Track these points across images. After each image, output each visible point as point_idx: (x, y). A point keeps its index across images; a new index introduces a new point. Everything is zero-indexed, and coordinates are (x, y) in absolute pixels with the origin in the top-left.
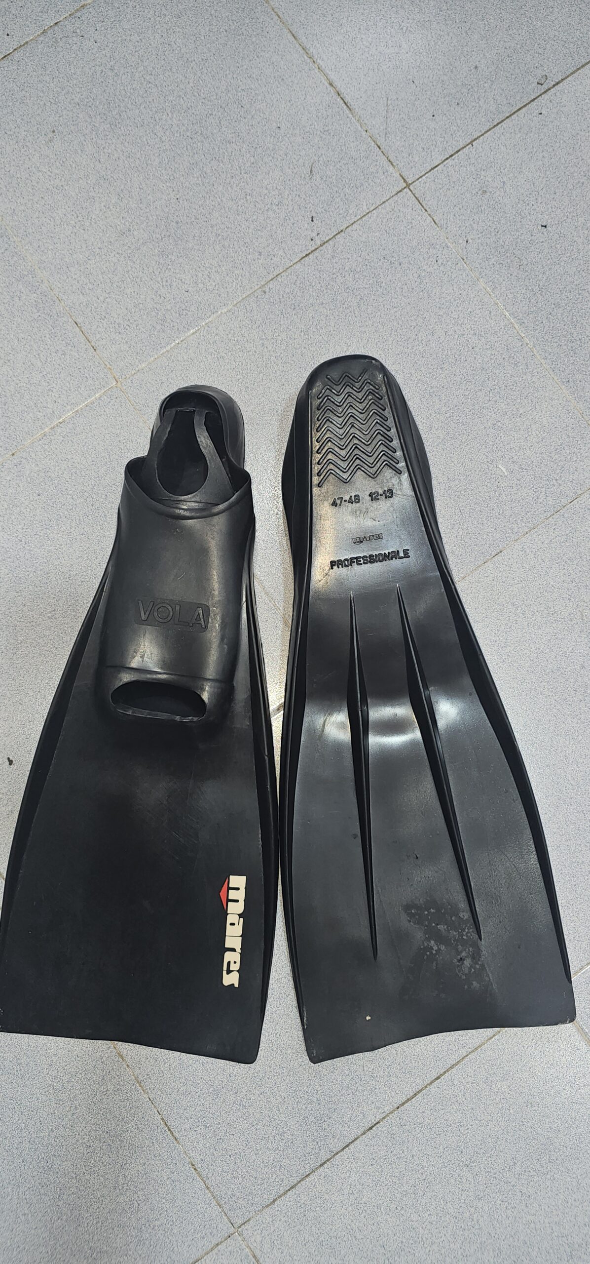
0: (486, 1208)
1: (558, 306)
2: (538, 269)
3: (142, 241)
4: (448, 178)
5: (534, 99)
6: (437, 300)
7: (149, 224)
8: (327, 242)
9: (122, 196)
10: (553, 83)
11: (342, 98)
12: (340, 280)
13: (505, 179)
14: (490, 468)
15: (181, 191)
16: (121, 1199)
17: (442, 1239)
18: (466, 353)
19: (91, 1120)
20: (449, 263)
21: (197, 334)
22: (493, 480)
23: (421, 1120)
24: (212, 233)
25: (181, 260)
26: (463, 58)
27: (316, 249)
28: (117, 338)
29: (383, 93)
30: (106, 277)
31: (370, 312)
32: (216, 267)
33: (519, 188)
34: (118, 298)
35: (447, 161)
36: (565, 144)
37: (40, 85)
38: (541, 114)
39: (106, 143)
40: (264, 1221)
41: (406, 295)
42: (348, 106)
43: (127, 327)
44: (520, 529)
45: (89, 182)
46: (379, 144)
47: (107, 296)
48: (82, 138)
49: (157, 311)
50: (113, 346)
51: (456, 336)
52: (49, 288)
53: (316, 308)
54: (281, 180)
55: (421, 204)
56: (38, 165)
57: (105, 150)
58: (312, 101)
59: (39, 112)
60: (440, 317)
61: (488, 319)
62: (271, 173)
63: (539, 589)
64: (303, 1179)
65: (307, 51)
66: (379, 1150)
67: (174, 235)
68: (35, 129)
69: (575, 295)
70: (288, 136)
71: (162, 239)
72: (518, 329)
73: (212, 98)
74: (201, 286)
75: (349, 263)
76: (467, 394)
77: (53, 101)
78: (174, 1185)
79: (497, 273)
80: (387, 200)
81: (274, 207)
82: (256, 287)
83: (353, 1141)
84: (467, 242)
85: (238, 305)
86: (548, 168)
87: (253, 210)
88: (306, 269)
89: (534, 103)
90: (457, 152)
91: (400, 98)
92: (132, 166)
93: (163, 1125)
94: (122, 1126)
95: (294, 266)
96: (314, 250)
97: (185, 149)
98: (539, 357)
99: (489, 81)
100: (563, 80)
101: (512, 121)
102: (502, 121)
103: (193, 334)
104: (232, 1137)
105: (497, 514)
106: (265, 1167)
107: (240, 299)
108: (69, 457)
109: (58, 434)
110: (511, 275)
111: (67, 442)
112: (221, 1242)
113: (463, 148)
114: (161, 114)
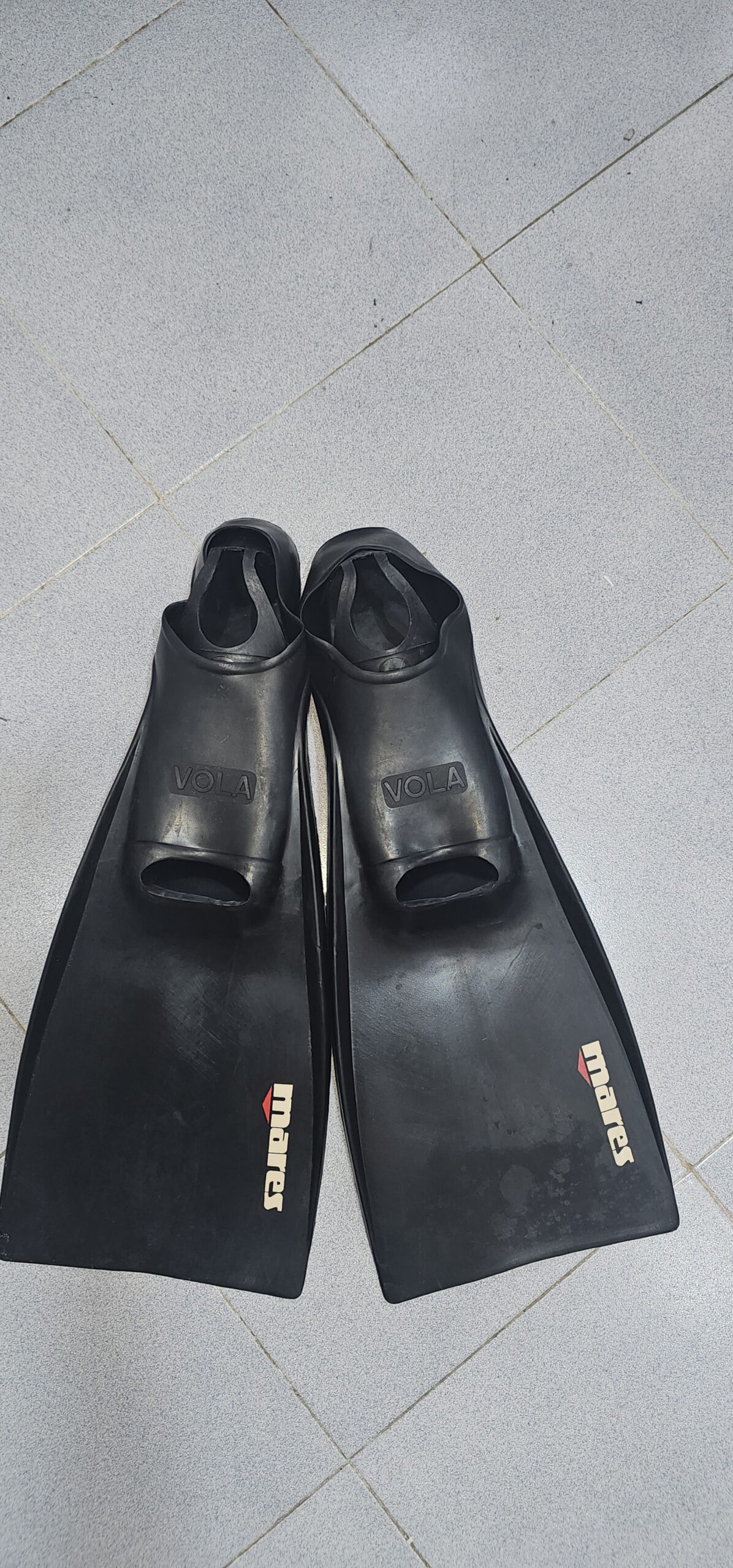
0: (629, 1417)
1: (659, 392)
2: (635, 352)
3: (179, 334)
4: (527, 250)
5: (621, 157)
6: (522, 391)
7: (186, 314)
8: (393, 328)
9: (153, 282)
10: (641, 138)
11: (401, 162)
12: (409, 372)
13: (592, 250)
14: (592, 581)
15: (221, 274)
16: (215, 1435)
17: (582, 1455)
18: (558, 451)
19: (175, 1347)
20: (534, 348)
21: (249, 440)
22: (596, 594)
23: (552, 1322)
24: (259, 322)
25: (225, 355)
26: (538, 112)
27: (381, 337)
28: (156, 448)
29: (449, 154)
30: (139, 378)
31: (446, 408)
32: (266, 362)
33: (608, 259)
34: (155, 402)
35: (525, 231)
36: (658, 208)
37: (50, 156)
38: (629, 173)
39: (130, 221)
40: (379, 1449)
41: (487, 386)
42: (409, 171)
43: (167, 435)
44: (630, 649)
45: (113, 267)
46: (447, 213)
47: (142, 399)
48: (103, 217)
49: (200, 415)
50: (152, 458)
51: (546, 432)
52: (74, 393)
53: (385, 405)
54: (336, 259)
55: (498, 281)
56: (53, 250)
57: (131, 230)
58: (368, 166)
59: (50, 187)
60: (526, 410)
61: (581, 410)
62: (324, 251)
63: (654, 715)
64: (421, 1398)
65: (359, 108)
66: (506, 1360)
67: (216, 326)
68: (46, 207)
69: (678, 380)
70: (342, 207)
71: (202, 332)
72: (616, 421)
73: (252, 166)
74: (250, 384)
75: (419, 352)
76: (561, 497)
77: (66, 175)
78: (274, 1414)
79: (588, 357)
80: (459, 278)
81: (330, 290)
82: (315, 384)
83: (476, 1352)
84: (553, 323)
85: (294, 405)
86: (640, 236)
87: (306, 294)
88: (371, 361)
89: (621, 162)
90: (537, 220)
91: (468, 160)
92: (163, 247)
93: (258, 1348)
94: (212, 1351)
95: (357, 357)
96: (379, 338)
97: (223, 226)
98: (640, 452)
99: (568, 137)
100: (652, 134)
101: (597, 183)
102: (586, 184)
103: (244, 440)
104: (338, 1355)
105: (603, 633)
106: (377, 1387)
107: (296, 398)
108: (107, 588)
109: (93, 561)
110: (605, 359)
111: (104, 571)
112: (332, 1476)
113: (543, 215)
114: (194, 185)
